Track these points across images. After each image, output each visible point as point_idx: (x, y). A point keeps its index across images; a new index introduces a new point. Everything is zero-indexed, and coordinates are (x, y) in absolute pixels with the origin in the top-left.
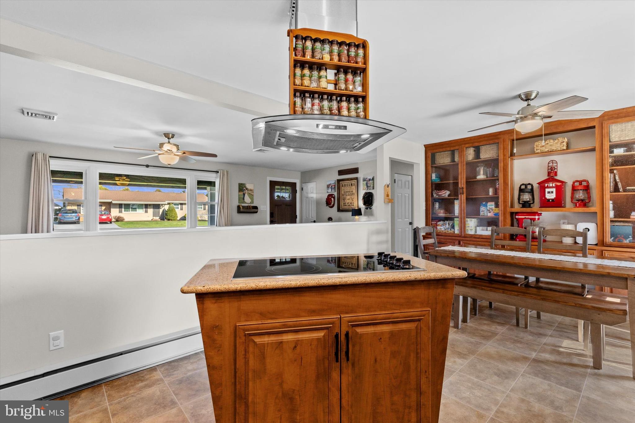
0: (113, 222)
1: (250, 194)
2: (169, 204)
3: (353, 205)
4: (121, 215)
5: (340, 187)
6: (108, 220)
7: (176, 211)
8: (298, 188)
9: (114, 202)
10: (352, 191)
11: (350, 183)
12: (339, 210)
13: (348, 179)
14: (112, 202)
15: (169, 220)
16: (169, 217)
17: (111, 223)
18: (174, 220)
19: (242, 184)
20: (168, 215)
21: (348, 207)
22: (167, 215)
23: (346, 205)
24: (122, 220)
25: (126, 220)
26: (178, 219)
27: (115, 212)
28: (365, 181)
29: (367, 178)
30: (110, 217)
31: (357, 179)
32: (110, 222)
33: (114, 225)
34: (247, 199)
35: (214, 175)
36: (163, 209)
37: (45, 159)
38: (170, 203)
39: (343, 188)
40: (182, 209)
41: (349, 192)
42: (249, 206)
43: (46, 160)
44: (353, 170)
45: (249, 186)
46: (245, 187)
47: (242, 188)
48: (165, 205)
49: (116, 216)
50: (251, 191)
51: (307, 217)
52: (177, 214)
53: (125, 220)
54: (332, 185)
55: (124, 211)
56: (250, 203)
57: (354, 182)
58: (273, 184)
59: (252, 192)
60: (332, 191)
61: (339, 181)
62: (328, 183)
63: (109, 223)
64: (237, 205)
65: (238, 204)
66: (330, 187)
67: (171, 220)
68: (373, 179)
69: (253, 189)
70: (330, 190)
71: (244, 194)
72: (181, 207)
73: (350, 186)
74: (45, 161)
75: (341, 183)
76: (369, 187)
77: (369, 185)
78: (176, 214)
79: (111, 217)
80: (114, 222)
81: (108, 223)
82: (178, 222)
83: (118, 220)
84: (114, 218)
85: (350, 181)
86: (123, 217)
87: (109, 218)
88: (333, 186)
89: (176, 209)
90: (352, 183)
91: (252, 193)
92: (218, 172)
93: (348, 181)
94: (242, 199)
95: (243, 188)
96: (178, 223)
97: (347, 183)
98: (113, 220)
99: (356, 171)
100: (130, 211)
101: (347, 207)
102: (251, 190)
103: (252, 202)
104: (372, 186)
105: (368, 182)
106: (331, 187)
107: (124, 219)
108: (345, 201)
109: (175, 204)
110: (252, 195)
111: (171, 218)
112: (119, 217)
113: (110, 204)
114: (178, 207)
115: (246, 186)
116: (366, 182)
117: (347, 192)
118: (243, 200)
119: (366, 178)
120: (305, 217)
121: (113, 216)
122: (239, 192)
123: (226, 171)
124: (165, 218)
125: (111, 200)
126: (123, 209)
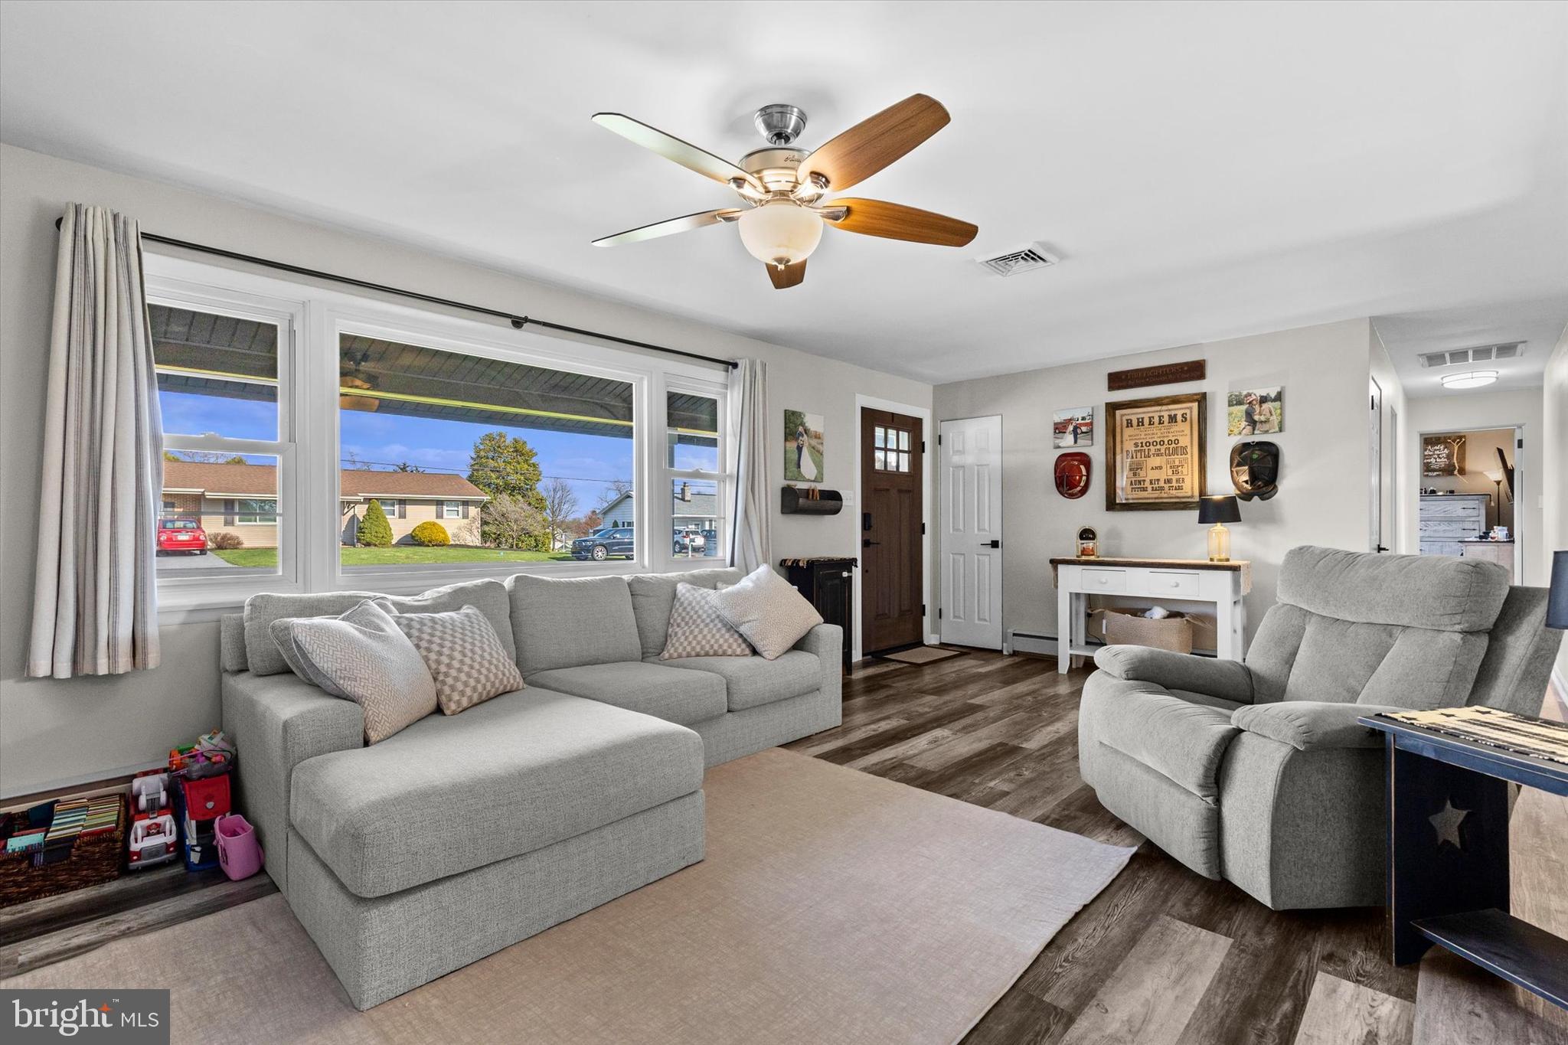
0: (208, 552)
1: (813, 448)
2: (368, 500)
3: (1180, 488)
4: (230, 530)
5: (1118, 430)
6: (197, 545)
7: (388, 520)
8: (927, 437)
9: (209, 495)
10: (1177, 441)
11: (1166, 415)
12: (1112, 505)
13: (1158, 402)
14: (206, 493)
15: (368, 544)
16: (368, 537)
17: (203, 552)
18: (383, 545)
19: (794, 413)
20: (366, 531)
21: (1156, 496)
22: (364, 533)
23: (1145, 489)
24: (234, 545)
25: (247, 544)
26: (394, 542)
27: (213, 525)
28: (1240, 403)
29: (1249, 395)
30: (202, 538)
31: (1202, 399)
32: (201, 551)
33: (212, 560)
34: (808, 468)
35: (717, 374)
36: (351, 513)
37: (121, 240)
38: (370, 499)
39: (1128, 432)
40: (403, 516)
41: (1162, 443)
42: (813, 490)
43: (127, 248)
44: (1182, 368)
45: (813, 422)
46: (802, 424)
47: (793, 426)
48: (356, 503)
49: (218, 534)
50: (817, 440)
51: (958, 530)
52: (390, 529)
53: (242, 544)
54: (1080, 421)
55: (239, 521)
56: (814, 481)
57: (1188, 411)
58: (871, 418)
59: (819, 444)
60: (1079, 441)
61: (1112, 408)
62: (1059, 418)
63: (198, 552)
64: (781, 486)
65: (785, 483)
66: (1071, 428)
67: (376, 545)
68: (1279, 397)
69: (823, 434)
70: (1068, 440)
71: (800, 449)
72: (400, 511)
73: (1166, 423)
74: (121, 247)
75: (1122, 416)
76: (1258, 426)
77: (1263, 418)
78: (387, 528)
79: (205, 536)
80: (211, 550)
81: (196, 555)
82: (395, 549)
83: (224, 544)
84: (211, 540)
85: (1164, 408)
86: (238, 538)
87: (198, 539)
88: (1086, 425)
89: (387, 517)
90: (1173, 413)
91: (820, 447)
92: (735, 365)
93: (1158, 408)
94: (792, 465)
95: (796, 426)
96: (398, 554)
97: (1151, 415)
98: (210, 545)
99: (1195, 370)
100: (256, 521)
101: (1151, 496)
102: (817, 436)
103: (819, 479)
104: (1275, 419)
105: (1257, 407)
106: (1075, 429)
107: (239, 543)
108: (1142, 473)
109: (384, 501)
110: (818, 451)
111: (374, 540)
112: (225, 537)
113: (198, 499)
114: (394, 510)
115: (805, 420)
116: (1244, 407)
117: (1148, 444)
118: (795, 469)
119: (1245, 393)
120: (951, 531)
121: (209, 535)
122: (786, 440)
123: (762, 363)
124: (356, 540)
125: (202, 490)
126: (237, 518)
